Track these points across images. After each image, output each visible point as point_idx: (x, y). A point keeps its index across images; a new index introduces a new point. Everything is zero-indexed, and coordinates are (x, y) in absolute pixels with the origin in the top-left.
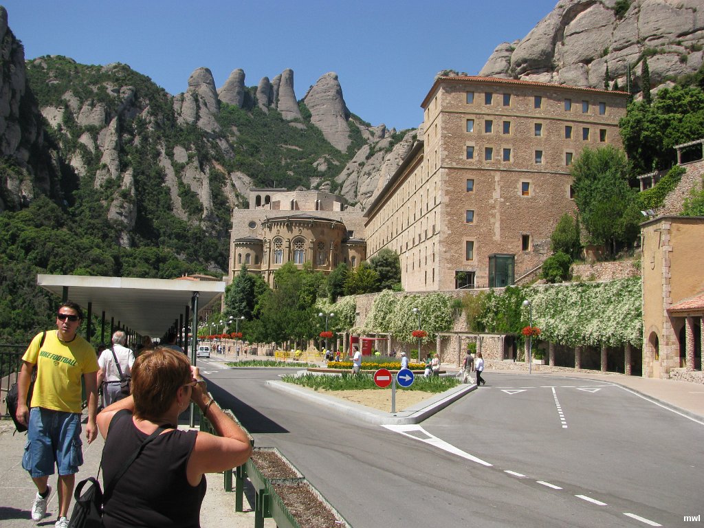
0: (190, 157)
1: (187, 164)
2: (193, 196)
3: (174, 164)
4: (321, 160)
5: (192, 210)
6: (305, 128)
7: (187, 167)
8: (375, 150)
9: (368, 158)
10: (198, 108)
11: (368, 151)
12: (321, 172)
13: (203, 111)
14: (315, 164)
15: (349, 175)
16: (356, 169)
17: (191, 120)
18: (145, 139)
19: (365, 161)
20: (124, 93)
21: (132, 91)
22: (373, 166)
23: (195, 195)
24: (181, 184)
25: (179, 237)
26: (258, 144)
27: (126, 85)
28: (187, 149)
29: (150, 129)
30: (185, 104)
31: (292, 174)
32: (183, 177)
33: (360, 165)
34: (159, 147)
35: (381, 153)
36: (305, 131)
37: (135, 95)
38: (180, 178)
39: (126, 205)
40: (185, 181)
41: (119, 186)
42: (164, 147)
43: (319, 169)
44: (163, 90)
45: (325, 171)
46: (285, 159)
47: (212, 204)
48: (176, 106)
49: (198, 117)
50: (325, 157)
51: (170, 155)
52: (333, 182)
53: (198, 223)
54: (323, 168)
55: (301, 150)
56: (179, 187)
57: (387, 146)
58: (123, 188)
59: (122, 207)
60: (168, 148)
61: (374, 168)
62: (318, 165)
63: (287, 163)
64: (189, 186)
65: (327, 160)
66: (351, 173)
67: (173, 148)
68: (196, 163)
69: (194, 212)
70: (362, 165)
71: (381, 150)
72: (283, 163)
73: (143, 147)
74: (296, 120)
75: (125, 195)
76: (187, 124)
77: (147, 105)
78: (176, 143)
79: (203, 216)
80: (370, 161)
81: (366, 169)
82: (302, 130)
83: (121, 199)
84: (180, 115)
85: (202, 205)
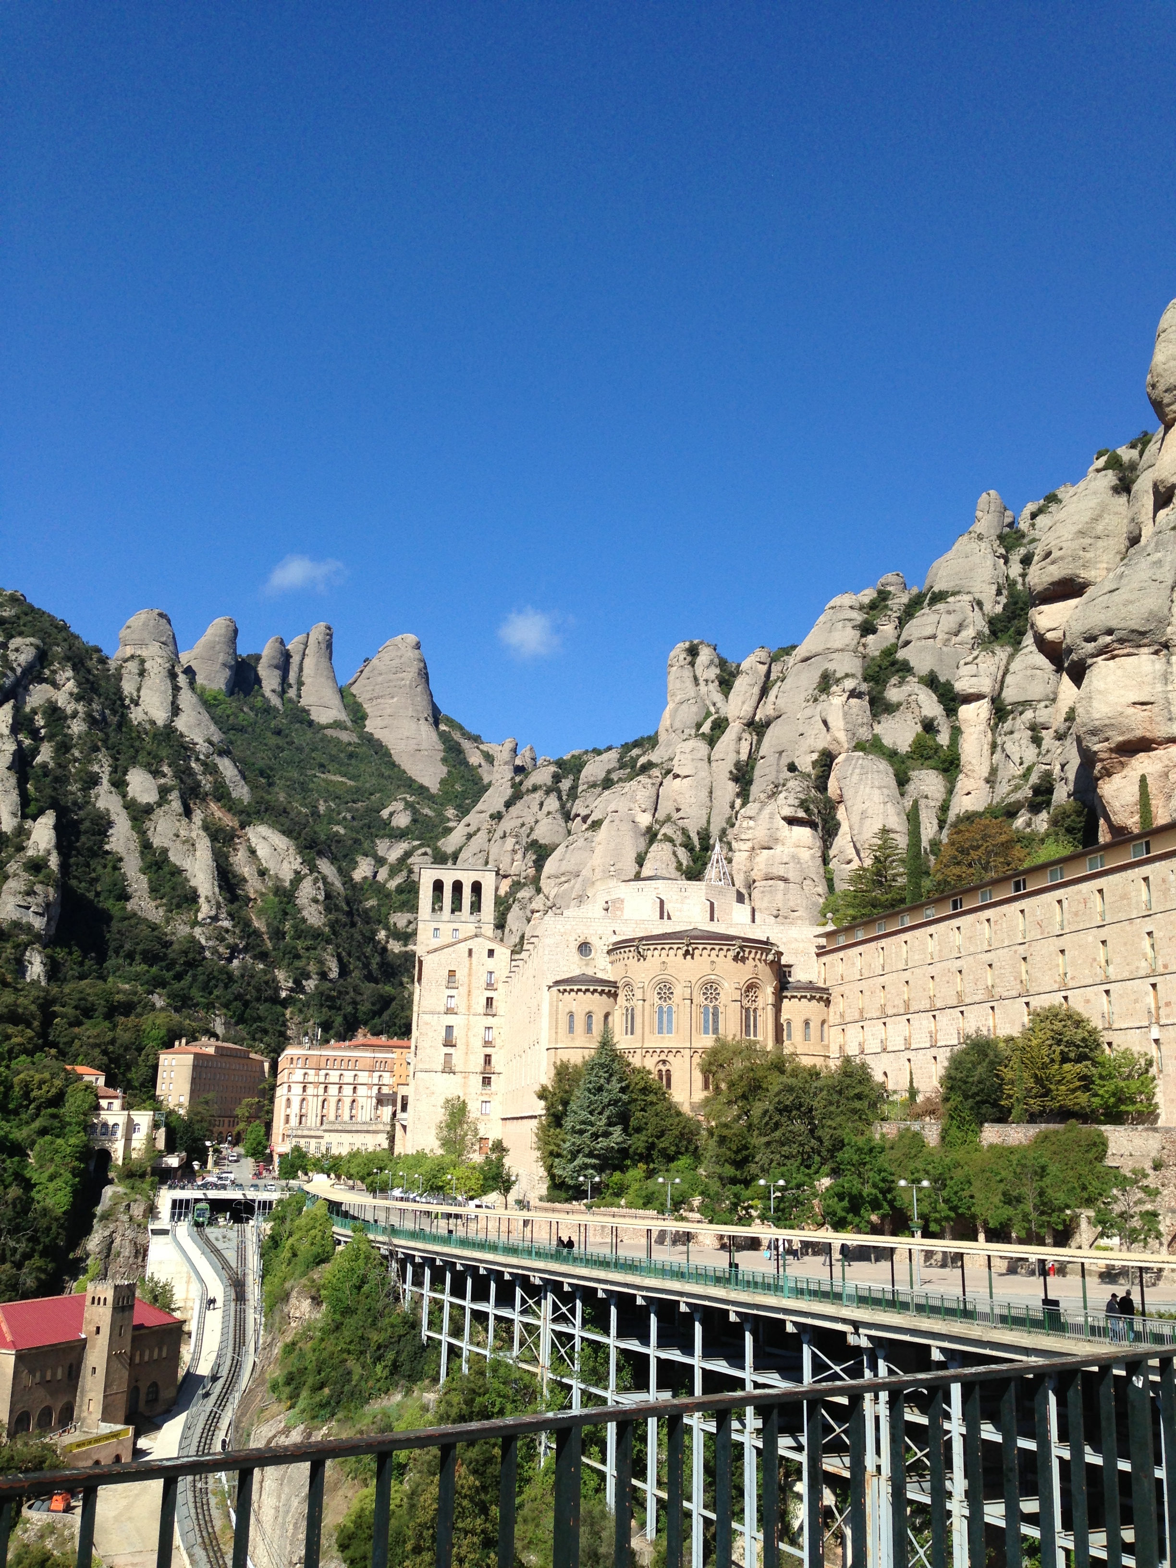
0: (164, 791)
1: (160, 805)
2: (173, 874)
3: (130, 806)
4: (399, 806)
5: (175, 901)
6: (357, 740)
7: (159, 812)
8: (524, 788)
9: (508, 804)
10: (176, 689)
11: (509, 792)
12: (398, 828)
13: (186, 699)
14: (385, 813)
15: (470, 836)
16: (485, 826)
17: (160, 716)
18: (63, 748)
19: (503, 809)
20: (17, 650)
21: (37, 647)
22: (520, 821)
23: (177, 871)
24: (146, 846)
25: (150, 958)
26: (272, 769)
27: (21, 634)
28: (156, 773)
29: (77, 727)
30: (148, 682)
31: (342, 831)
32: (150, 833)
33: (492, 817)
34: (96, 768)
35: (538, 795)
36: (358, 745)
37: (42, 657)
38: (142, 833)
39: (38, 888)
40: (157, 842)
41: (21, 849)
42: (107, 769)
43: (394, 823)
44: (98, 650)
45: (407, 827)
46: (325, 801)
47: (217, 890)
48: (128, 687)
49: (176, 710)
50: (405, 799)
51: (119, 784)
52: (436, 849)
53: (187, 929)
54: (402, 820)
55: (352, 783)
56: (142, 853)
57: (549, 783)
58: (30, 853)
59: (30, 893)
60: (115, 770)
61: (523, 825)
62: (391, 814)
63: (328, 808)
64: (165, 851)
65: (409, 806)
66: (475, 833)
67: (125, 773)
68: (176, 805)
69: (179, 906)
70: (497, 817)
71: (535, 789)
72: (322, 808)
73: (59, 765)
74: (337, 725)
75: (36, 866)
76: (153, 723)
77: (68, 679)
78: (133, 761)
79: (200, 916)
80: (514, 810)
81: (507, 824)
82: (350, 744)
83: (25, 875)
84: (137, 704)
85: (195, 891)
